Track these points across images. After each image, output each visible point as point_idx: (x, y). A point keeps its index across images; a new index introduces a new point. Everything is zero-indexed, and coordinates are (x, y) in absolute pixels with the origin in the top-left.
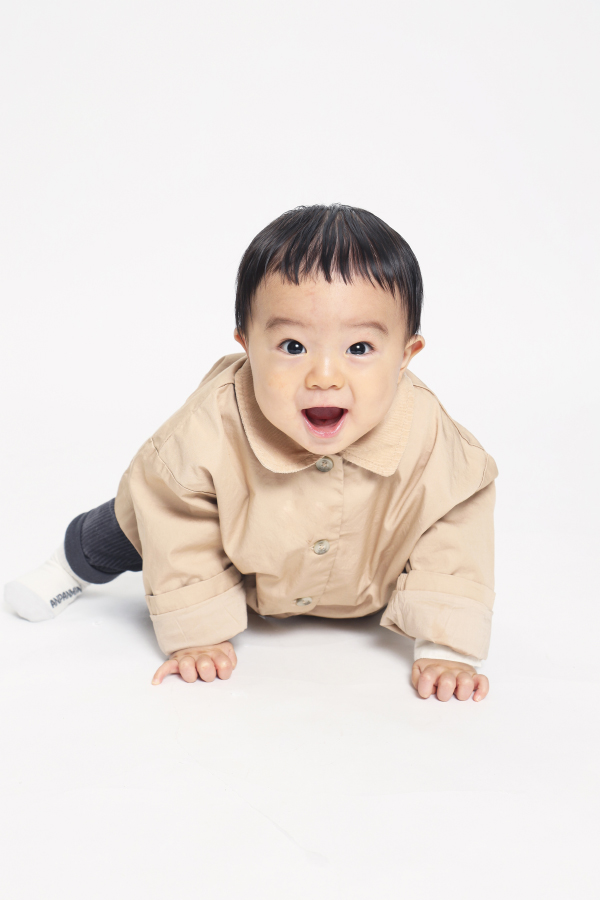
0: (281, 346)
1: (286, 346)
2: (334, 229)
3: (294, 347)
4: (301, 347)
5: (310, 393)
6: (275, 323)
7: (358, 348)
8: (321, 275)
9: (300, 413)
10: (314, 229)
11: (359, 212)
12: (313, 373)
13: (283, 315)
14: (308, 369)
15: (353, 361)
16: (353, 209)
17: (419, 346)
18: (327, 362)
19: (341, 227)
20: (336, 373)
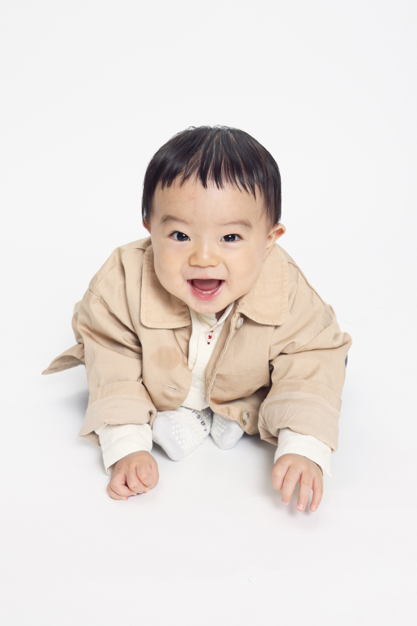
0: (171, 235)
1: (176, 235)
2: (212, 145)
3: (181, 237)
4: (187, 237)
5: (193, 269)
6: (167, 219)
7: (230, 238)
8: (199, 183)
9: (186, 282)
10: (196, 146)
11: (233, 131)
12: (194, 255)
13: (173, 214)
14: (190, 253)
15: (225, 247)
16: (229, 129)
17: (281, 232)
18: (206, 248)
19: (218, 144)
20: (213, 256)
